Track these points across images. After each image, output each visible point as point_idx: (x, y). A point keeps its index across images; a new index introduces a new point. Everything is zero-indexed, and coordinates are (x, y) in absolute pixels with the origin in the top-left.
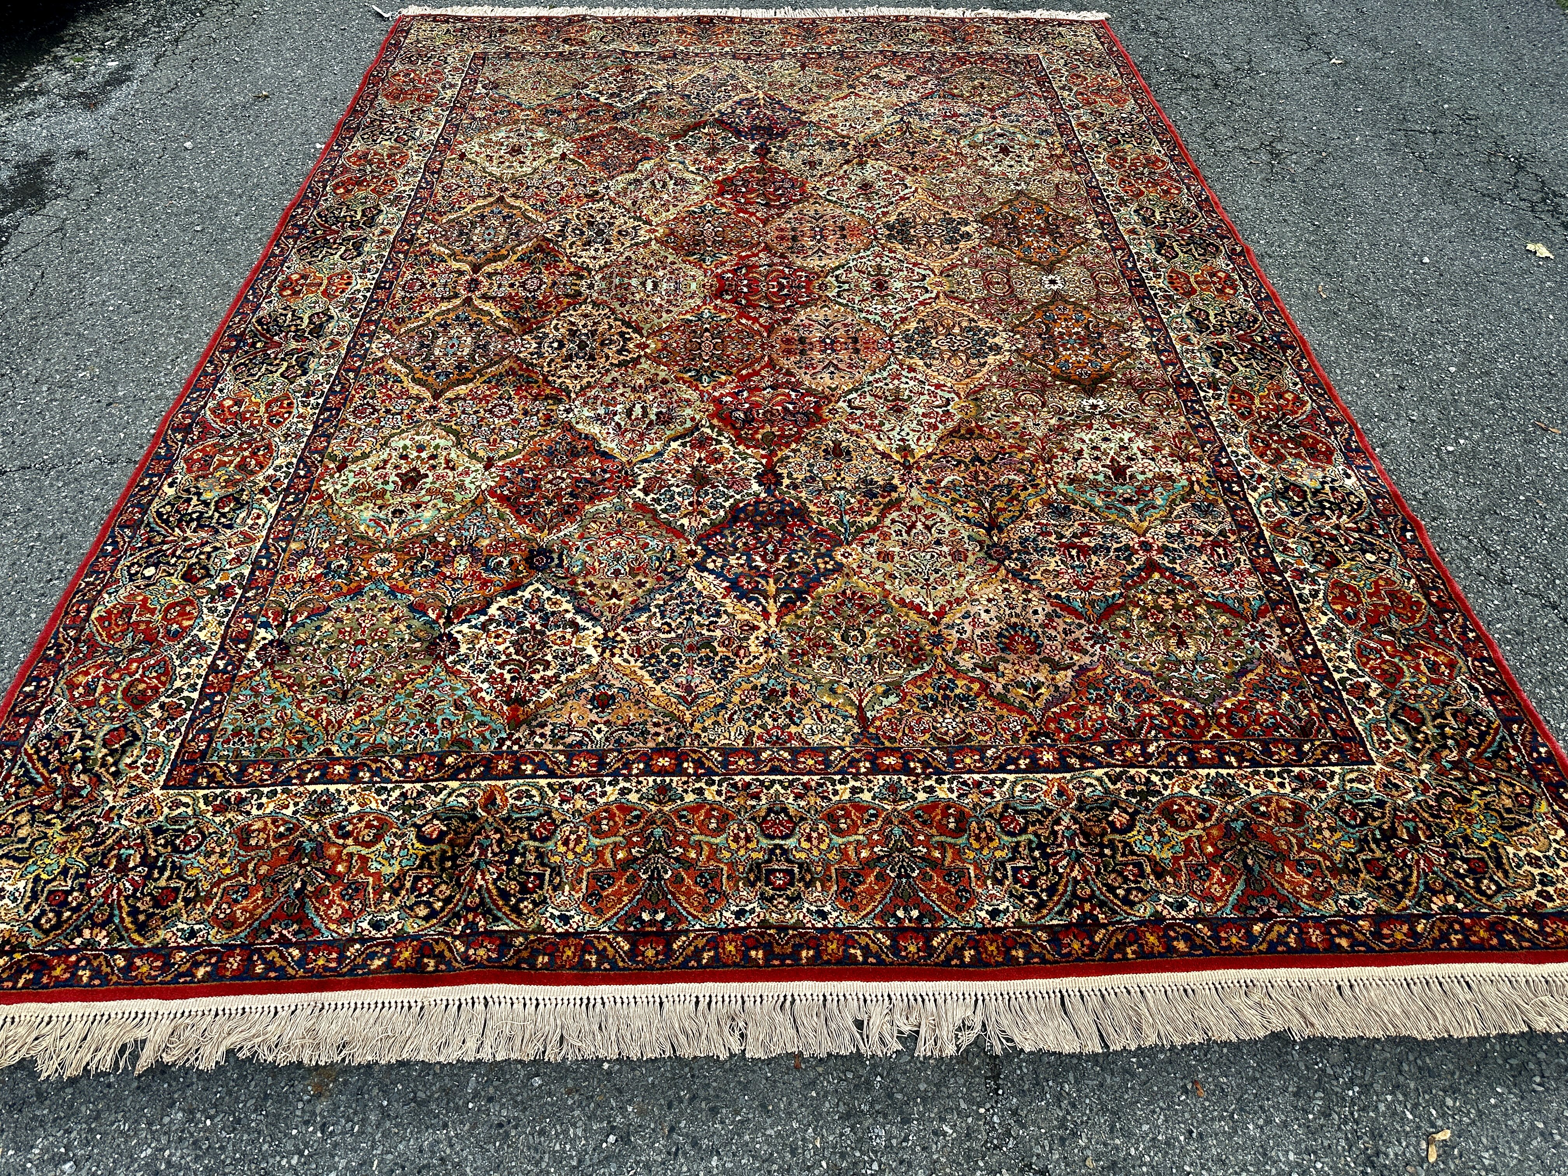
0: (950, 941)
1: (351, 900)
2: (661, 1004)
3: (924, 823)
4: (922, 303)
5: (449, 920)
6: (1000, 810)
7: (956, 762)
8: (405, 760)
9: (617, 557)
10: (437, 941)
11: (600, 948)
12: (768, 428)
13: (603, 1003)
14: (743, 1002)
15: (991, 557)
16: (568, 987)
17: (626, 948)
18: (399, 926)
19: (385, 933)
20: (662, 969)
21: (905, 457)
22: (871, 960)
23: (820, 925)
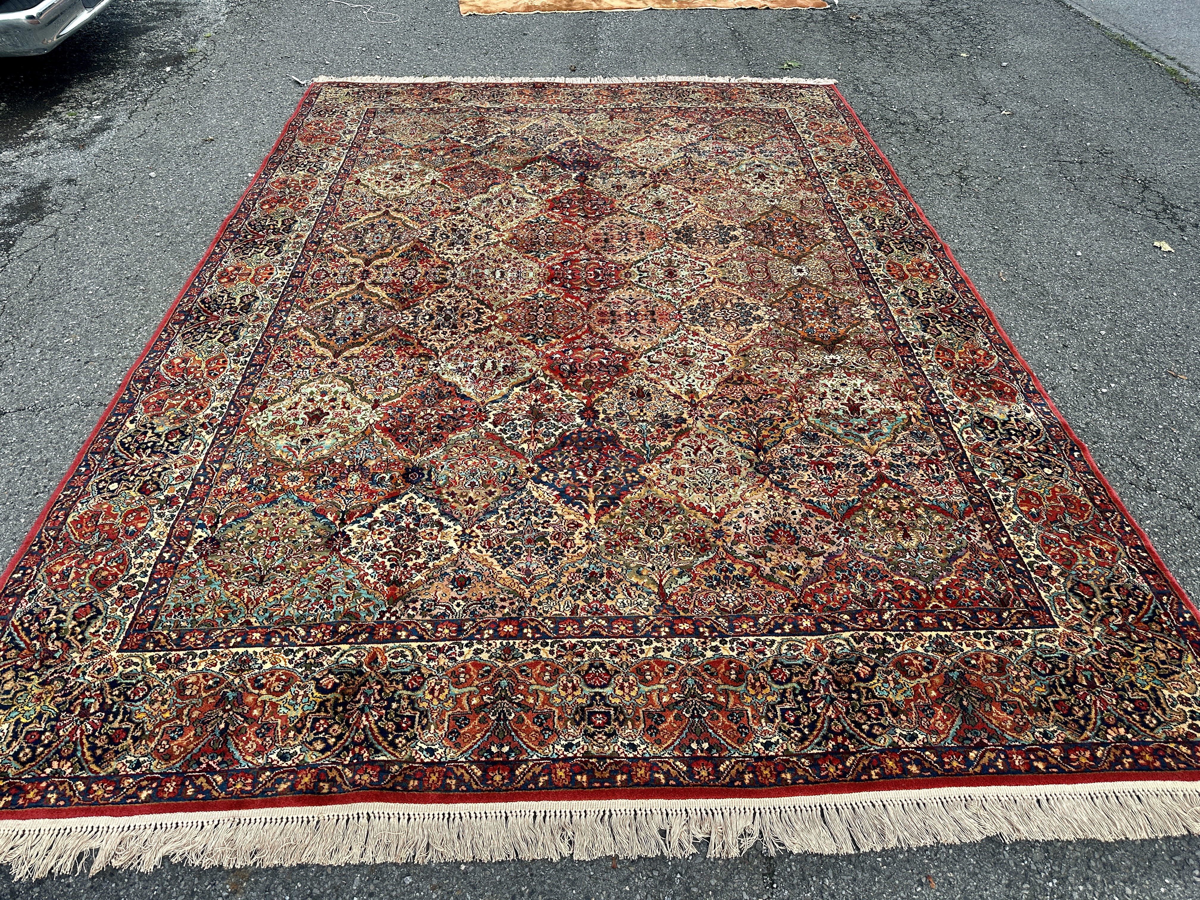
0: (733, 767)
1: (263, 737)
2: (507, 818)
3: (712, 675)
4: (703, 286)
5: (340, 753)
6: (770, 663)
7: (735, 627)
8: (308, 628)
9: (473, 473)
10: (330, 769)
11: (459, 774)
12: (587, 377)
13: (461, 818)
14: (571, 816)
15: (758, 471)
16: (434, 805)
17: (479, 774)
18: (301, 758)
19: (290, 762)
20: (507, 790)
21: (692, 398)
22: (672, 782)
23: (631, 755)
